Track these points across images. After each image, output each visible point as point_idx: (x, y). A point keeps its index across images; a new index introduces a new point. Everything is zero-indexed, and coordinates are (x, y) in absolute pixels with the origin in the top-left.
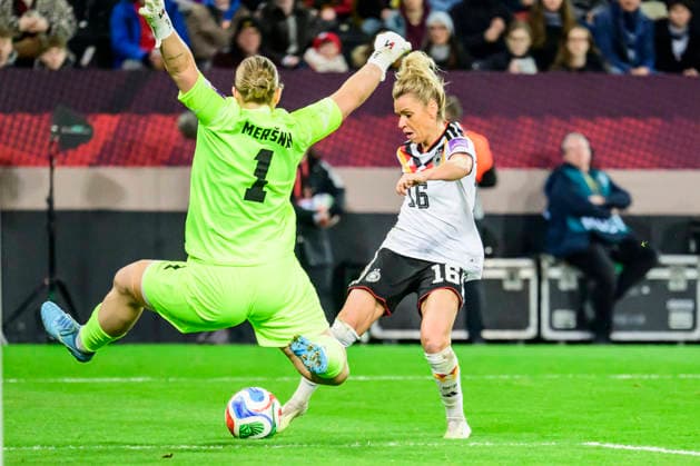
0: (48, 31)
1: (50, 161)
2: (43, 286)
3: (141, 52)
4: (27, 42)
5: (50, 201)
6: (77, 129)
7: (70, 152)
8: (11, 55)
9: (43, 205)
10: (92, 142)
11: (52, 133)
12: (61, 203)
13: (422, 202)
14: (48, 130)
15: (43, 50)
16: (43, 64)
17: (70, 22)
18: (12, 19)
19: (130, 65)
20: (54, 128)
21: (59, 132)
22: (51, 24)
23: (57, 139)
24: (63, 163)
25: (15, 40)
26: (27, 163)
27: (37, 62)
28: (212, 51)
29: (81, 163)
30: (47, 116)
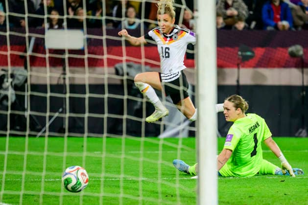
0: (238, 16)
1: (238, 66)
5: (238, 81)
6: (249, 53)
7: (246, 62)
9: (234, 83)
10: (254, 58)
11: (239, 55)
12: (242, 82)
13: (167, 55)
14: (237, 54)
15: (235, 22)
16: (236, 28)
17: (246, 11)
18: (224, 11)
19: (269, 28)
20: (240, 53)
21: (242, 55)
22: (239, 12)
23: (241, 57)
24: (243, 67)
25: (224, 19)
26: (229, 66)
28: (301, 23)
29: (250, 66)
30: (237, 48)
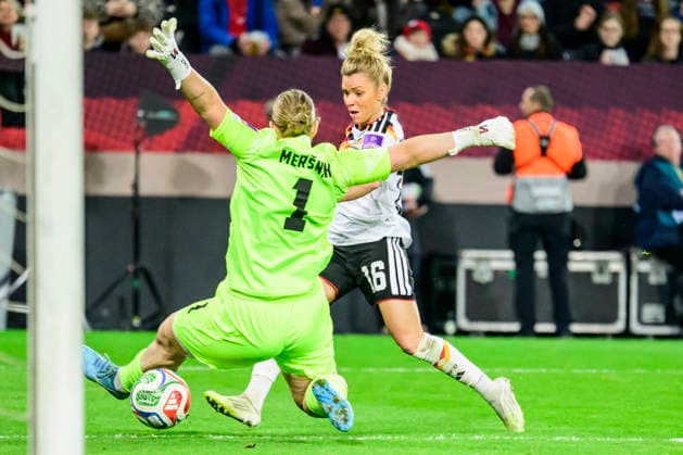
0: (136, 16)
1: (136, 146)
2: (127, 273)
3: (229, 37)
4: (114, 26)
5: (135, 186)
6: (164, 115)
7: (157, 138)
8: (96, 38)
9: (127, 191)
10: (179, 128)
11: (139, 118)
12: (146, 189)
14: (134, 115)
15: (130, 34)
16: (130, 49)
17: (158, 6)
18: (99, 2)
19: (218, 50)
20: (140, 114)
21: (145, 118)
22: (139, 8)
23: (143, 124)
24: (148, 149)
25: (102, 24)
26: (113, 148)
27: (124, 46)
29: (167, 148)
30: (133, 101)
